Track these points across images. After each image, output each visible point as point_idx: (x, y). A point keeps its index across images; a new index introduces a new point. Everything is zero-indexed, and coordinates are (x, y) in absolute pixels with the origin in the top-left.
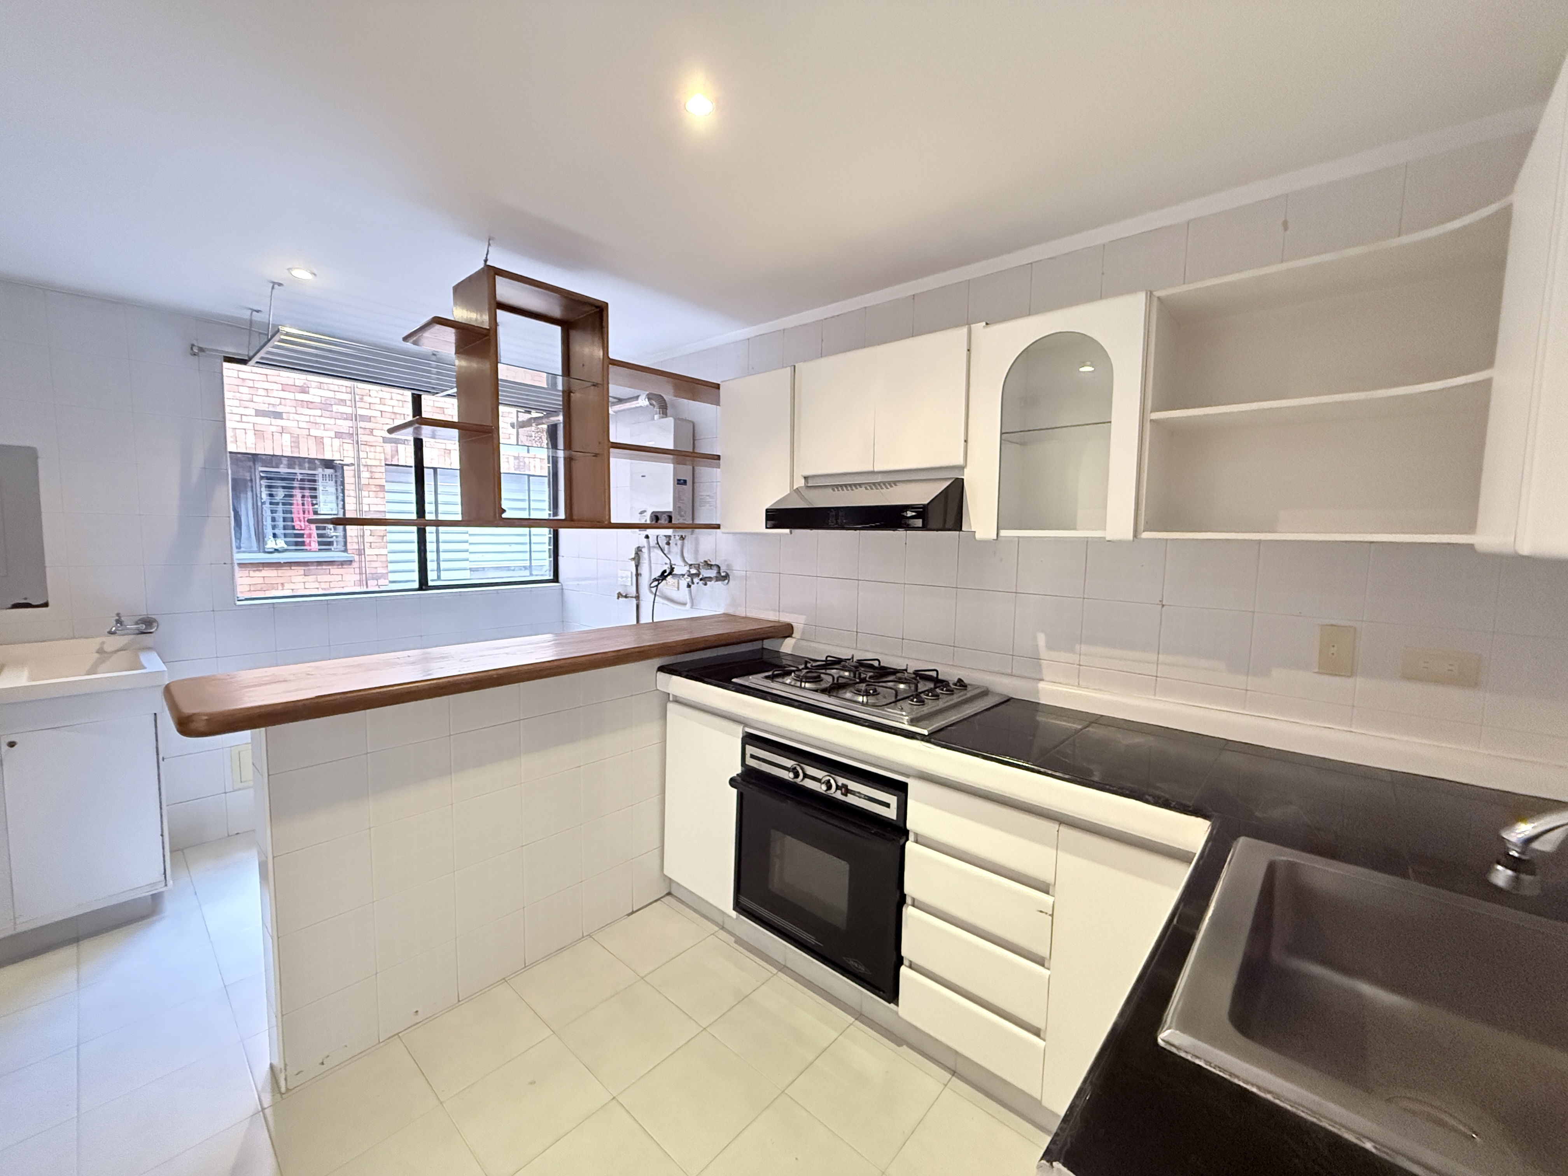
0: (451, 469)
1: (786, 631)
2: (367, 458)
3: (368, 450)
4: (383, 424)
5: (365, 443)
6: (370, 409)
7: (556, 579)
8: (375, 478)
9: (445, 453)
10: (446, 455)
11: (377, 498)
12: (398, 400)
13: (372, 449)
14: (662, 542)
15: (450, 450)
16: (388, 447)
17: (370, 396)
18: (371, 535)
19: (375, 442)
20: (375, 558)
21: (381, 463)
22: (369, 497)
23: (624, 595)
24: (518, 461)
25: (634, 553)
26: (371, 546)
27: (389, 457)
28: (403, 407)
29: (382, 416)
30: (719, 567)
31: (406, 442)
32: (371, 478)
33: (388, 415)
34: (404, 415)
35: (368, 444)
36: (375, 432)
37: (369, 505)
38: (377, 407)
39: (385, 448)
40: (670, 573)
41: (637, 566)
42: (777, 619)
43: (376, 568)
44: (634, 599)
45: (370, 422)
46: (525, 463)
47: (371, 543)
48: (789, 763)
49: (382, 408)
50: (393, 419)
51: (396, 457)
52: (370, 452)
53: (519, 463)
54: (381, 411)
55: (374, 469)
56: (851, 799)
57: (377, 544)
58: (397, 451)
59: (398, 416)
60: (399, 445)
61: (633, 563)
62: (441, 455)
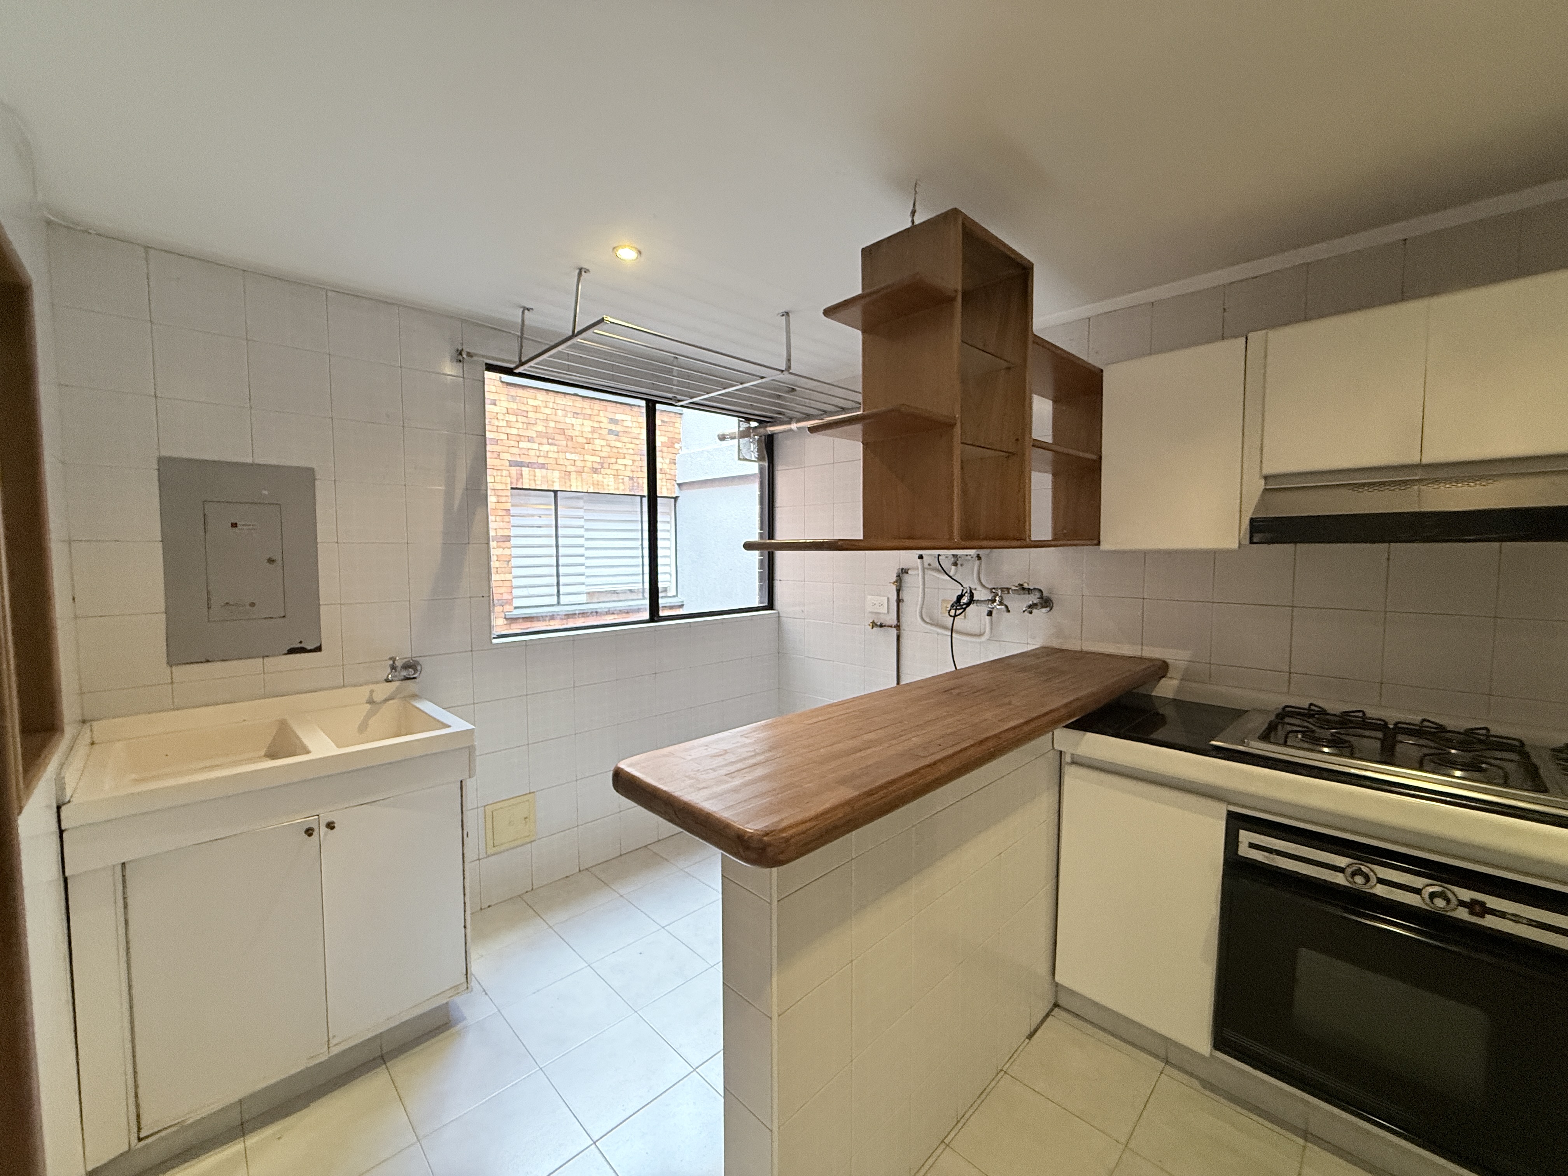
0: (571, 491)
1: (1162, 669)
2: (495, 482)
3: (495, 474)
4: (509, 447)
5: (492, 467)
6: (497, 432)
7: (771, 606)
8: (502, 502)
9: (565, 474)
10: (567, 477)
11: (503, 522)
12: (523, 423)
13: (499, 473)
14: (946, 564)
15: (570, 472)
16: (514, 470)
17: (497, 419)
18: (497, 560)
19: (501, 465)
20: (501, 584)
21: (506, 487)
22: (496, 521)
23: (879, 624)
24: (631, 482)
25: (895, 575)
26: (497, 572)
27: (514, 481)
28: (527, 429)
29: (508, 439)
30: (1040, 591)
31: (530, 465)
32: (498, 502)
33: (514, 438)
34: (528, 437)
35: (496, 468)
36: (503, 456)
37: (496, 529)
38: (503, 430)
39: (511, 471)
40: (971, 601)
41: (898, 591)
42: (1139, 654)
43: (502, 594)
44: (895, 629)
45: (497, 445)
46: (638, 483)
47: (497, 568)
48: (1342, 861)
49: (509, 431)
50: (518, 442)
51: (521, 480)
52: (497, 476)
53: (633, 483)
54: (508, 434)
55: (500, 493)
56: (1490, 921)
57: (503, 569)
58: (522, 475)
59: (522, 438)
60: (524, 469)
61: (894, 588)
62: (562, 478)
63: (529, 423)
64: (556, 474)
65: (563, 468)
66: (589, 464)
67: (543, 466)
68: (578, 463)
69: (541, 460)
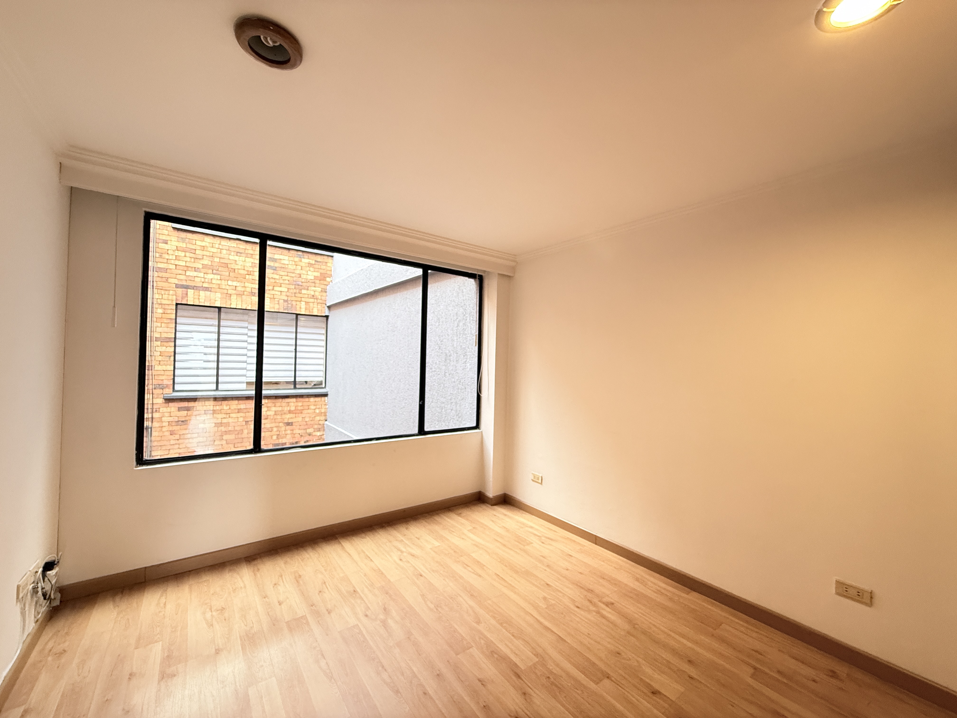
63: (197, 258)
64: (218, 295)
65: (226, 291)
66: (249, 290)
67: (207, 289)
68: (239, 289)
69: (205, 285)
